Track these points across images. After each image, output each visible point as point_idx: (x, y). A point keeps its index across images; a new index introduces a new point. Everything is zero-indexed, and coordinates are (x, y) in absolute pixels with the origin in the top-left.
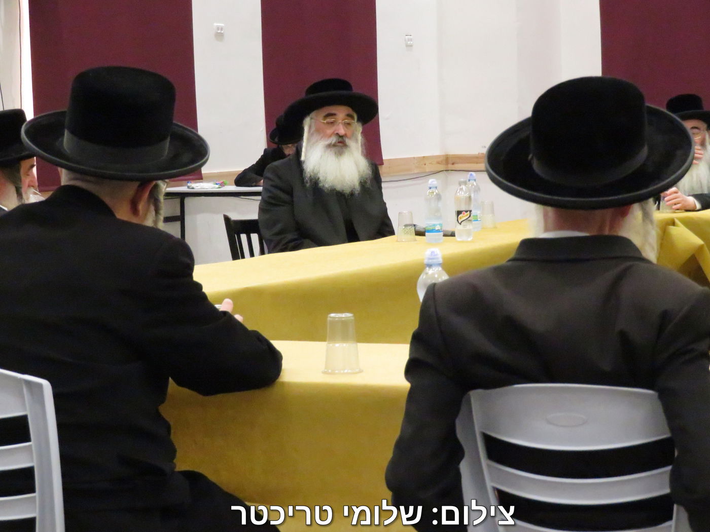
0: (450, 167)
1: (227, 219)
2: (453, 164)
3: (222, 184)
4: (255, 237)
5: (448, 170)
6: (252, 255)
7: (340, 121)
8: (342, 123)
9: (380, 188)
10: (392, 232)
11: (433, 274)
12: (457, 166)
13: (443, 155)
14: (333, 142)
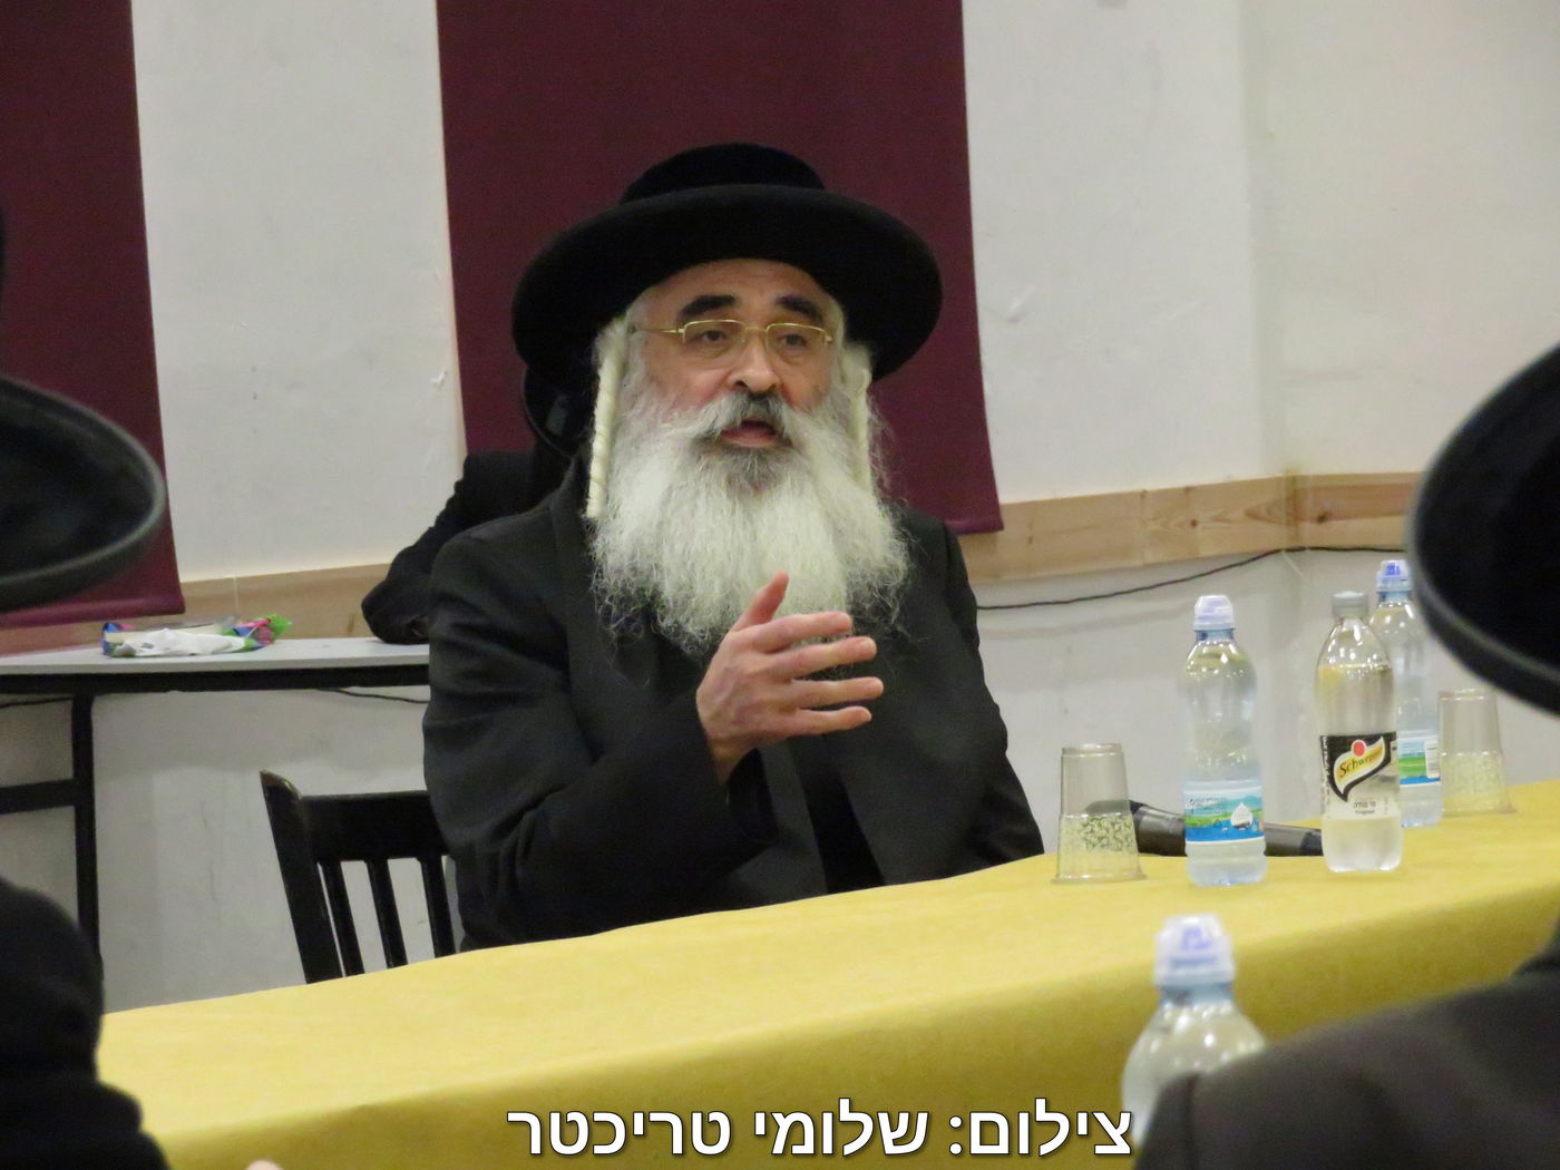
0: (1310, 532)
1: (277, 794)
2: (1322, 519)
3: (264, 634)
4: (406, 874)
5: (1302, 549)
6: (396, 954)
7: (755, 327)
8: (761, 336)
9: (971, 637)
10: (1029, 844)
11: (1196, 1032)
12: (1336, 532)
13: (1278, 480)
14: (722, 423)
